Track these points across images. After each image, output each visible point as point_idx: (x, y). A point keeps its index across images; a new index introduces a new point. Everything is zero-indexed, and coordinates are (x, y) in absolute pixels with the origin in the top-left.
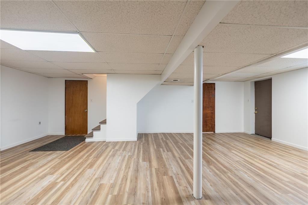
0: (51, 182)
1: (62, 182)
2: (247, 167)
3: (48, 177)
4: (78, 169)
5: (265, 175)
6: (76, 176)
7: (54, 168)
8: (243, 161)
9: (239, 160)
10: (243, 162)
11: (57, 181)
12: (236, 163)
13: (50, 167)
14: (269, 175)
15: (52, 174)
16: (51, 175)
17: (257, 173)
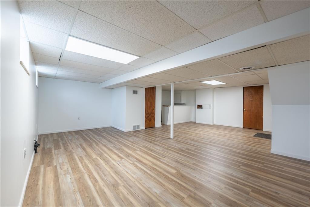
2: (158, 154)
5: (148, 151)
8: (160, 159)
9: (164, 158)
10: (160, 157)
12: (165, 154)
14: (146, 151)
17: (152, 151)
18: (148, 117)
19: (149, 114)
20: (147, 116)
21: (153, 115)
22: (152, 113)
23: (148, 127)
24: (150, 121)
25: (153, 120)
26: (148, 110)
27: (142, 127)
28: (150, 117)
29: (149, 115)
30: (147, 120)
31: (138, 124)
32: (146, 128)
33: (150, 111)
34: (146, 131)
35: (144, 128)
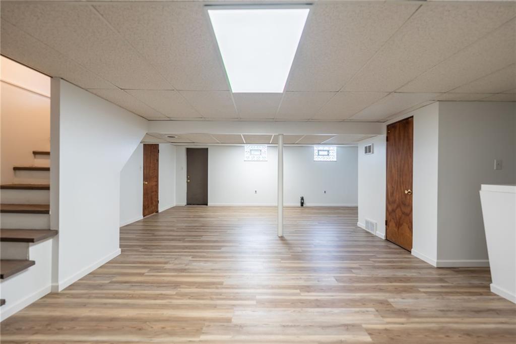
18: (394, 211)
19: (395, 206)
20: (390, 209)
21: (407, 210)
22: (404, 205)
23: (393, 240)
24: (399, 225)
25: (405, 226)
27: (381, 233)
28: (398, 212)
29: (397, 208)
31: (374, 221)
32: (387, 240)
33: (397, 196)
34: (387, 247)
35: (384, 238)
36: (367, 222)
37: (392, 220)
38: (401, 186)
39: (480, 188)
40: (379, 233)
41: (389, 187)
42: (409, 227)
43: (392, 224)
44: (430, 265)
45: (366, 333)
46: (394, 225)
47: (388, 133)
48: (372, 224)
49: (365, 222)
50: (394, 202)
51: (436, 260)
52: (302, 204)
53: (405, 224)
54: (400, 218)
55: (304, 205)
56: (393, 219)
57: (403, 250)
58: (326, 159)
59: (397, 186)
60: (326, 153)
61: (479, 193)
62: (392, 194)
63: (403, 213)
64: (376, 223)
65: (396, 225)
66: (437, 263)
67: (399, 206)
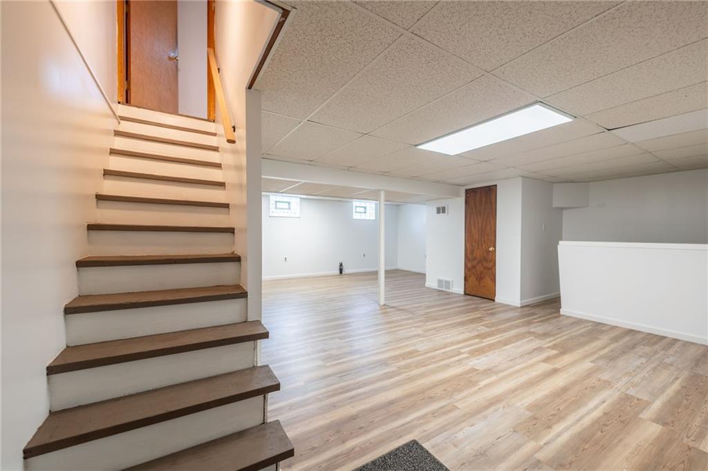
0: (478, 357)
1: (462, 351)
3: (481, 368)
4: (434, 357)
6: (443, 351)
7: (470, 381)
11: (468, 355)
13: (479, 389)
15: (474, 370)
16: (478, 368)
18: (474, 267)
19: (476, 262)
20: (469, 265)
21: (490, 265)
22: (486, 260)
23: (474, 293)
24: (480, 278)
25: (487, 280)
26: (473, 251)
27: (458, 288)
28: (479, 268)
29: (478, 263)
30: (470, 276)
31: (449, 279)
32: (466, 294)
33: (478, 254)
34: (465, 300)
35: (463, 293)
36: (440, 281)
37: (472, 276)
38: (482, 245)
39: (558, 243)
40: (456, 289)
41: (468, 246)
42: (491, 279)
43: (472, 279)
44: (514, 307)
45: (550, 350)
46: (474, 280)
47: (466, 196)
48: (448, 283)
49: (437, 282)
50: (475, 259)
51: (519, 302)
52: (341, 272)
53: (487, 277)
54: (481, 273)
55: (343, 273)
56: (474, 274)
57: (485, 300)
58: (363, 217)
59: (478, 245)
60: (362, 210)
61: (557, 248)
62: (472, 252)
63: (486, 268)
64: (452, 281)
65: (477, 279)
66: (521, 303)
67: (480, 262)
